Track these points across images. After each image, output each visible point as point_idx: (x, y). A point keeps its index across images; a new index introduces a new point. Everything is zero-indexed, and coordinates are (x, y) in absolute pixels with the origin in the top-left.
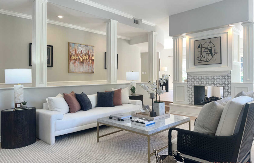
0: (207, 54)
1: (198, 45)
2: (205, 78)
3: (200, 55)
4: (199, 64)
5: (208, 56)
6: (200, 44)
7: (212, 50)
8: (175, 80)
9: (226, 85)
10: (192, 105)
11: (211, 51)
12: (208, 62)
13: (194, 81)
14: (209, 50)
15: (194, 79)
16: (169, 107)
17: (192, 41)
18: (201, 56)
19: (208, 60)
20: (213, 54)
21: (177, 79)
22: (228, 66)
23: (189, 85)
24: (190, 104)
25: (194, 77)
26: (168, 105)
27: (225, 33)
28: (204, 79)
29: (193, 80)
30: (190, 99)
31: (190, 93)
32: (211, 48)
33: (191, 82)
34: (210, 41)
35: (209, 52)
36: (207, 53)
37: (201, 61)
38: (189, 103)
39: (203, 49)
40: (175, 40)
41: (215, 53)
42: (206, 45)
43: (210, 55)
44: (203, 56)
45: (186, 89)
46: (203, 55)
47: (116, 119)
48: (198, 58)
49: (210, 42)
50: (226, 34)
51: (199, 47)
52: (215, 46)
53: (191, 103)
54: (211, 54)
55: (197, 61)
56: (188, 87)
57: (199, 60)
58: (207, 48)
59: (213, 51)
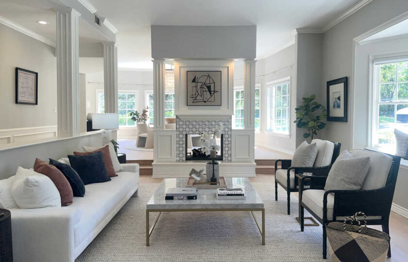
0: (205, 92)
1: (193, 79)
2: (201, 123)
3: (194, 92)
4: (193, 104)
5: (206, 95)
6: (195, 77)
7: (211, 87)
8: (157, 127)
9: (227, 133)
10: (183, 161)
11: (209, 88)
12: (205, 103)
13: (186, 128)
14: (207, 86)
15: (186, 125)
16: (152, 169)
17: (184, 71)
18: (197, 94)
19: (206, 100)
20: (212, 92)
21: (160, 125)
22: (228, 108)
23: (178, 133)
24: (179, 161)
25: (186, 122)
26: (151, 165)
27: (225, 67)
28: (199, 125)
29: (184, 126)
30: (179, 154)
31: (179, 144)
32: (209, 85)
33: (181, 130)
34: (208, 74)
35: (207, 90)
36: (204, 90)
37: (196, 101)
38: (179, 159)
39: (199, 85)
40: (157, 65)
41: (214, 91)
42: (203, 80)
43: (208, 93)
44: (200, 94)
45: (174, 139)
46: (199, 92)
47: (182, 197)
48: (192, 96)
49: (209, 76)
50: (226, 69)
51: (194, 81)
52: (214, 83)
53: (181, 159)
54: (210, 91)
55: (191, 100)
56: (178, 136)
57: (194, 99)
58: (205, 84)
59: (212, 89)
